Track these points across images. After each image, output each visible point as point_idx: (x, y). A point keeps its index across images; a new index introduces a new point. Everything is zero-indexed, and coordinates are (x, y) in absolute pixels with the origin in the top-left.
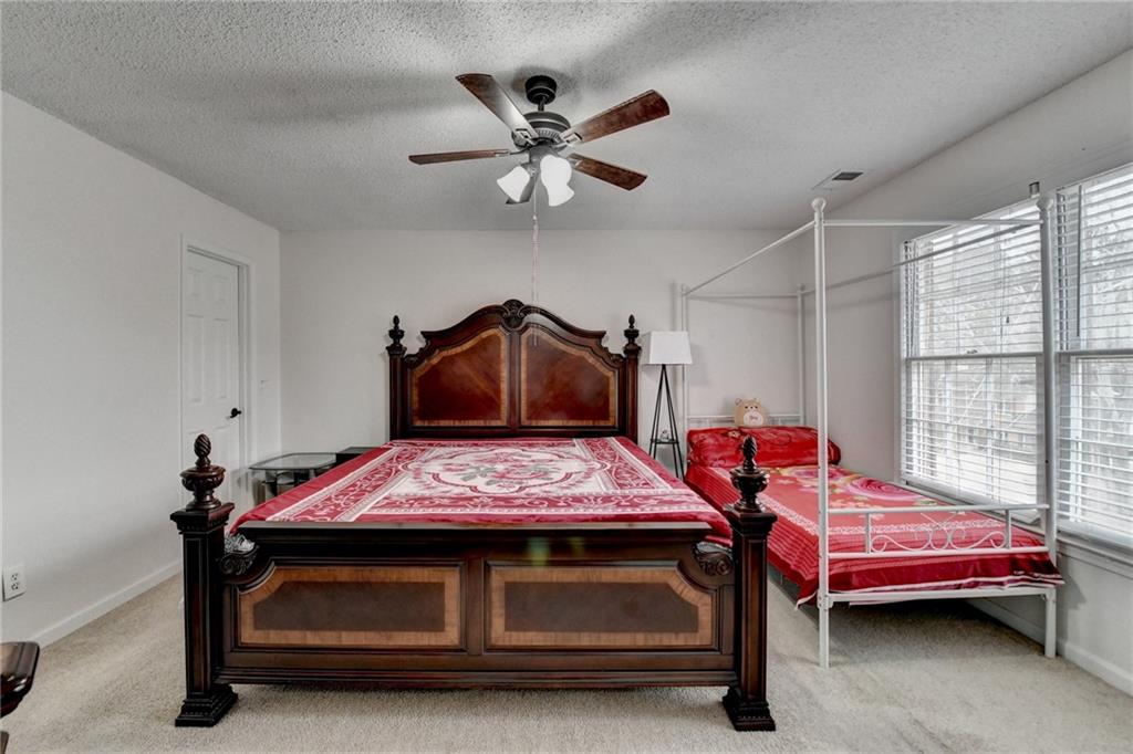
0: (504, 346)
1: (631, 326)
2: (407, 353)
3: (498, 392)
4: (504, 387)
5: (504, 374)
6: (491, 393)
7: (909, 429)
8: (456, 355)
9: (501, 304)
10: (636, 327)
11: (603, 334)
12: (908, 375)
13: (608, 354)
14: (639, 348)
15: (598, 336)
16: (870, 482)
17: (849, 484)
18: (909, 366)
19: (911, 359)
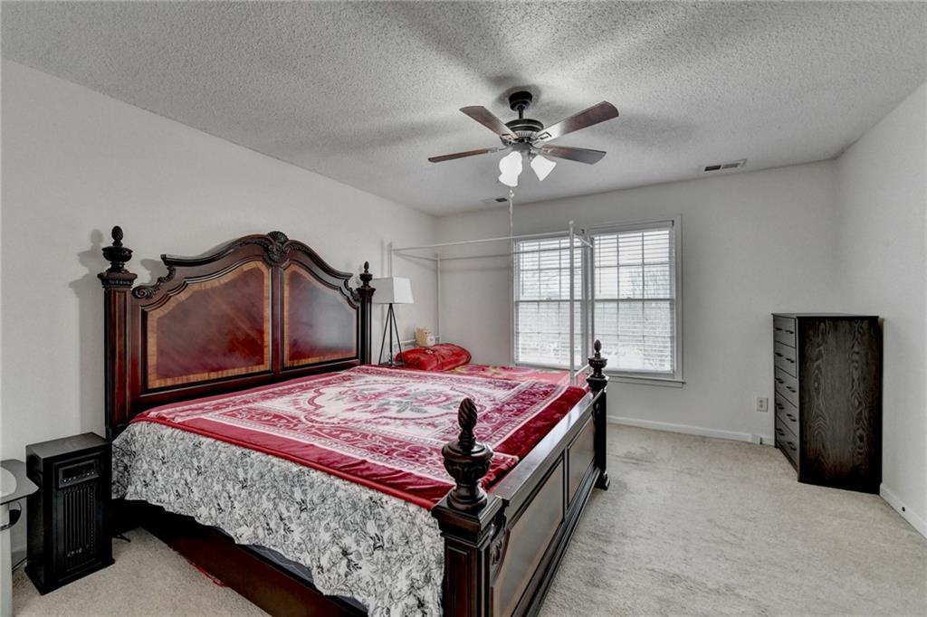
0: (268, 281)
1: (366, 271)
2: (136, 284)
3: (261, 332)
4: (268, 327)
5: (268, 312)
6: (253, 334)
7: (518, 336)
8: (213, 289)
9: (266, 233)
10: (370, 271)
11: (350, 276)
12: (517, 309)
13: (352, 294)
14: (374, 290)
15: (347, 277)
16: (503, 368)
17: (498, 370)
18: (517, 305)
19: (518, 302)
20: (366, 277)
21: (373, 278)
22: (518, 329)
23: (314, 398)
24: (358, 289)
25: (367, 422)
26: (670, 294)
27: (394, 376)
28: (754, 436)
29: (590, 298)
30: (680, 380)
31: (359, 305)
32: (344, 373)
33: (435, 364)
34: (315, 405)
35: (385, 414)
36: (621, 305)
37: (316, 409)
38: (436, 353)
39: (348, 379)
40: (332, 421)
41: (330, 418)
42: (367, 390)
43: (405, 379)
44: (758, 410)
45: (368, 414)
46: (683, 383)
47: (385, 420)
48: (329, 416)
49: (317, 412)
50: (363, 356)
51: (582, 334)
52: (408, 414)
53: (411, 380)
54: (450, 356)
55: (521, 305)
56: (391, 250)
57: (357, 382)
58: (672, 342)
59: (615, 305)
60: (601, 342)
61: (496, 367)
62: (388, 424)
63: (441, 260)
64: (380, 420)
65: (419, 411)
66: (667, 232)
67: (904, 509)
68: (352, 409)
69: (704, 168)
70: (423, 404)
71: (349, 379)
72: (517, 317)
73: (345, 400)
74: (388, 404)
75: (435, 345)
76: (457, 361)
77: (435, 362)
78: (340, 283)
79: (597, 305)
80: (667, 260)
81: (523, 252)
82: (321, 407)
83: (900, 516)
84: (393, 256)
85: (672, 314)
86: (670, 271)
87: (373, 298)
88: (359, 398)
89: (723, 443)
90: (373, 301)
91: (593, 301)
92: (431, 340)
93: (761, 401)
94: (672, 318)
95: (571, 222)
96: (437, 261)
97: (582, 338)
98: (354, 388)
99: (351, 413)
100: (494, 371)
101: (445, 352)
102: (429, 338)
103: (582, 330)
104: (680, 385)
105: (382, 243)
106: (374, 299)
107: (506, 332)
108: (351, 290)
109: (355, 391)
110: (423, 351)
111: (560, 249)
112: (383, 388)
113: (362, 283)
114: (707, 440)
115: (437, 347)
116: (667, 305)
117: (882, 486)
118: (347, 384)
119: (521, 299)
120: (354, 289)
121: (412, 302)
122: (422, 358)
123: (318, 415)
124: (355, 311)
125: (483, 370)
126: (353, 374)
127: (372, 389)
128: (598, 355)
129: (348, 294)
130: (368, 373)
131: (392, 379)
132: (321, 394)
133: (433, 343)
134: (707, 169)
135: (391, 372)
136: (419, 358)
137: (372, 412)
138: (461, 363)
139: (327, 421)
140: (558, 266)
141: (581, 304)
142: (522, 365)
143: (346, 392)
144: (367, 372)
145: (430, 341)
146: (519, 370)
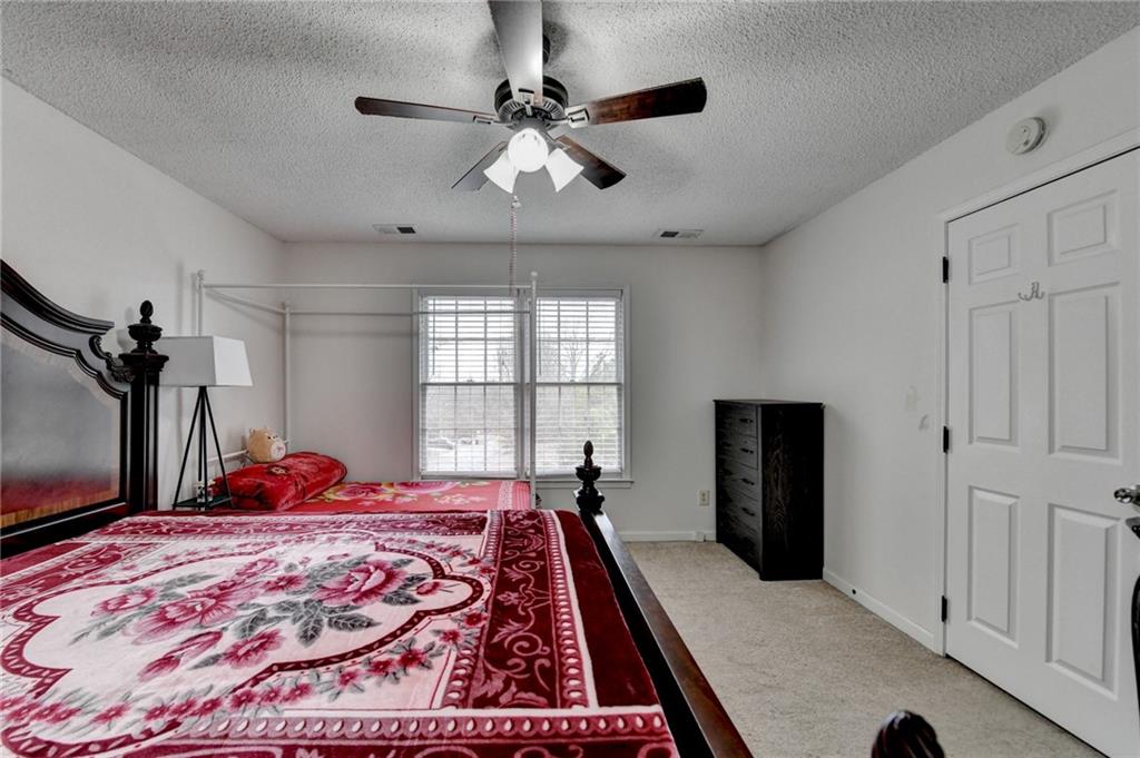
1: (145, 320)
7: (424, 436)
11: (107, 327)
12: (424, 395)
13: (109, 367)
14: (166, 358)
15: (96, 330)
16: (405, 484)
17: (400, 490)
18: (424, 390)
19: (426, 384)
20: (145, 332)
21: (163, 334)
22: (424, 424)
23: (22, 640)
24: (121, 356)
25: (242, 700)
26: (617, 376)
27: (230, 533)
28: (698, 533)
29: (527, 380)
30: (628, 479)
31: (126, 388)
32: (94, 541)
33: (291, 492)
34: (35, 670)
35: (273, 656)
36: (564, 389)
37: (42, 689)
38: (292, 472)
39: (110, 557)
40: (118, 728)
41: (106, 717)
42: (182, 582)
43: (260, 539)
44: (701, 505)
45: (226, 667)
46: (632, 482)
47: (288, 680)
48: (102, 708)
49: (48, 700)
50: (137, 490)
51: (516, 430)
52: (332, 641)
53: (278, 539)
54: (315, 475)
55: (430, 390)
56: (199, 284)
57: (144, 563)
58: (620, 435)
59: (556, 389)
60: (593, 444)
61: (392, 485)
62: (302, 691)
63: (292, 314)
64: (272, 681)
65: (356, 624)
66: (613, 303)
67: (854, 592)
68: (168, 662)
69: (662, 233)
70: (347, 600)
71: (116, 558)
72: (424, 406)
73: (130, 627)
74: (260, 618)
75: (286, 457)
76: (327, 481)
77: (293, 487)
78: (80, 341)
79: (539, 390)
80: (613, 336)
81: (434, 313)
82: (57, 674)
83: (853, 600)
84: (206, 300)
85: (619, 400)
86: (617, 350)
87: (162, 375)
88: (172, 613)
89: (674, 547)
90: (161, 382)
91: (533, 384)
92: (279, 449)
93: (704, 495)
94: (620, 406)
95: (534, 274)
96: (283, 315)
97: (516, 434)
98: (143, 583)
99: (167, 676)
100: (391, 490)
101: (305, 468)
102: (274, 447)
103: (516, 423)
104: (628, 485)
105: (180, 269)
106: (166, 376)
107: (408, 429)
108: (107, 357)
109: (148, 594)
110: (266, 469)
111: (486, 312)
112: (224, 570)
113: (133, 344)
114: (658, 546)
115: (290, 461)
116: (614, 390)
117: (825, 570)
118: (115, 572)
119: (432, 381)
120: (115, 355)
121: (250, 384)
122: (268, 484)
123: (57, 714)
124: (115, 404)
125: (374, 491)
126: (119, 541)
127: (193, 579)
128: (588, 462)
129: (101, 365)
130: (160, 533)
131: (231, 543)
132: (43, 622)
133: (282, 454)
134: (663, 235)
135: (218, 525)
136: (261, 485)
137: (233, 656)
138: (332, 483)
139: (101, 733)
140: (482, 336)
141: (515, 389)
142: (431, 476)
143: (124, 600)
144: (156, 530)
145: (276, 451)
146: (430, 486)
